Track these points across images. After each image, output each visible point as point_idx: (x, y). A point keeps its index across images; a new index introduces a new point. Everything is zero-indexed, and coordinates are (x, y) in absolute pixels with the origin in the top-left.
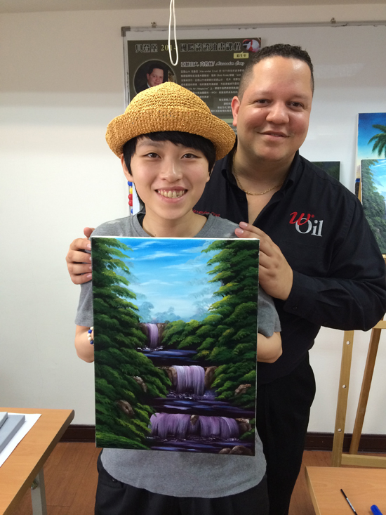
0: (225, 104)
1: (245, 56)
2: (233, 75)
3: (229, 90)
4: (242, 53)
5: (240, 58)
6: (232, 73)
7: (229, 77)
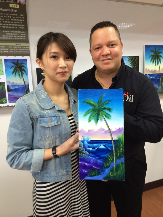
0: (7, 34)
1: (17, 6)
2: (10, 17)
3: (9, 26)
4: (14, 4)
5: (14, 7)
6: (10, 16)
7: (8, 18)
